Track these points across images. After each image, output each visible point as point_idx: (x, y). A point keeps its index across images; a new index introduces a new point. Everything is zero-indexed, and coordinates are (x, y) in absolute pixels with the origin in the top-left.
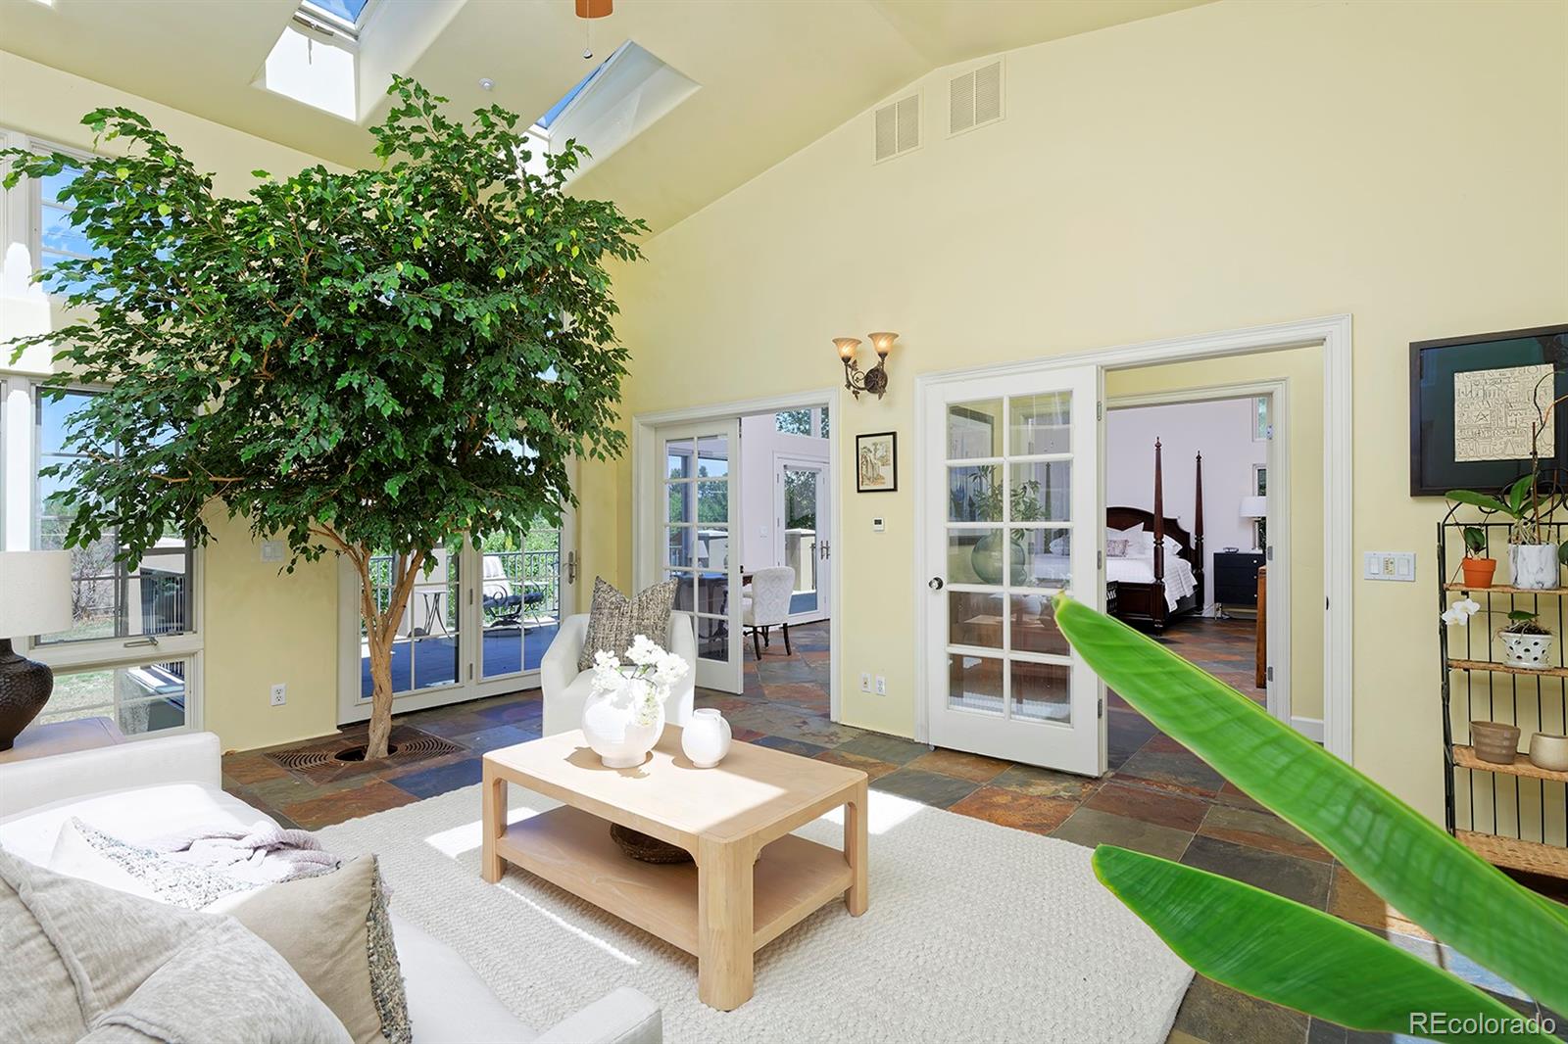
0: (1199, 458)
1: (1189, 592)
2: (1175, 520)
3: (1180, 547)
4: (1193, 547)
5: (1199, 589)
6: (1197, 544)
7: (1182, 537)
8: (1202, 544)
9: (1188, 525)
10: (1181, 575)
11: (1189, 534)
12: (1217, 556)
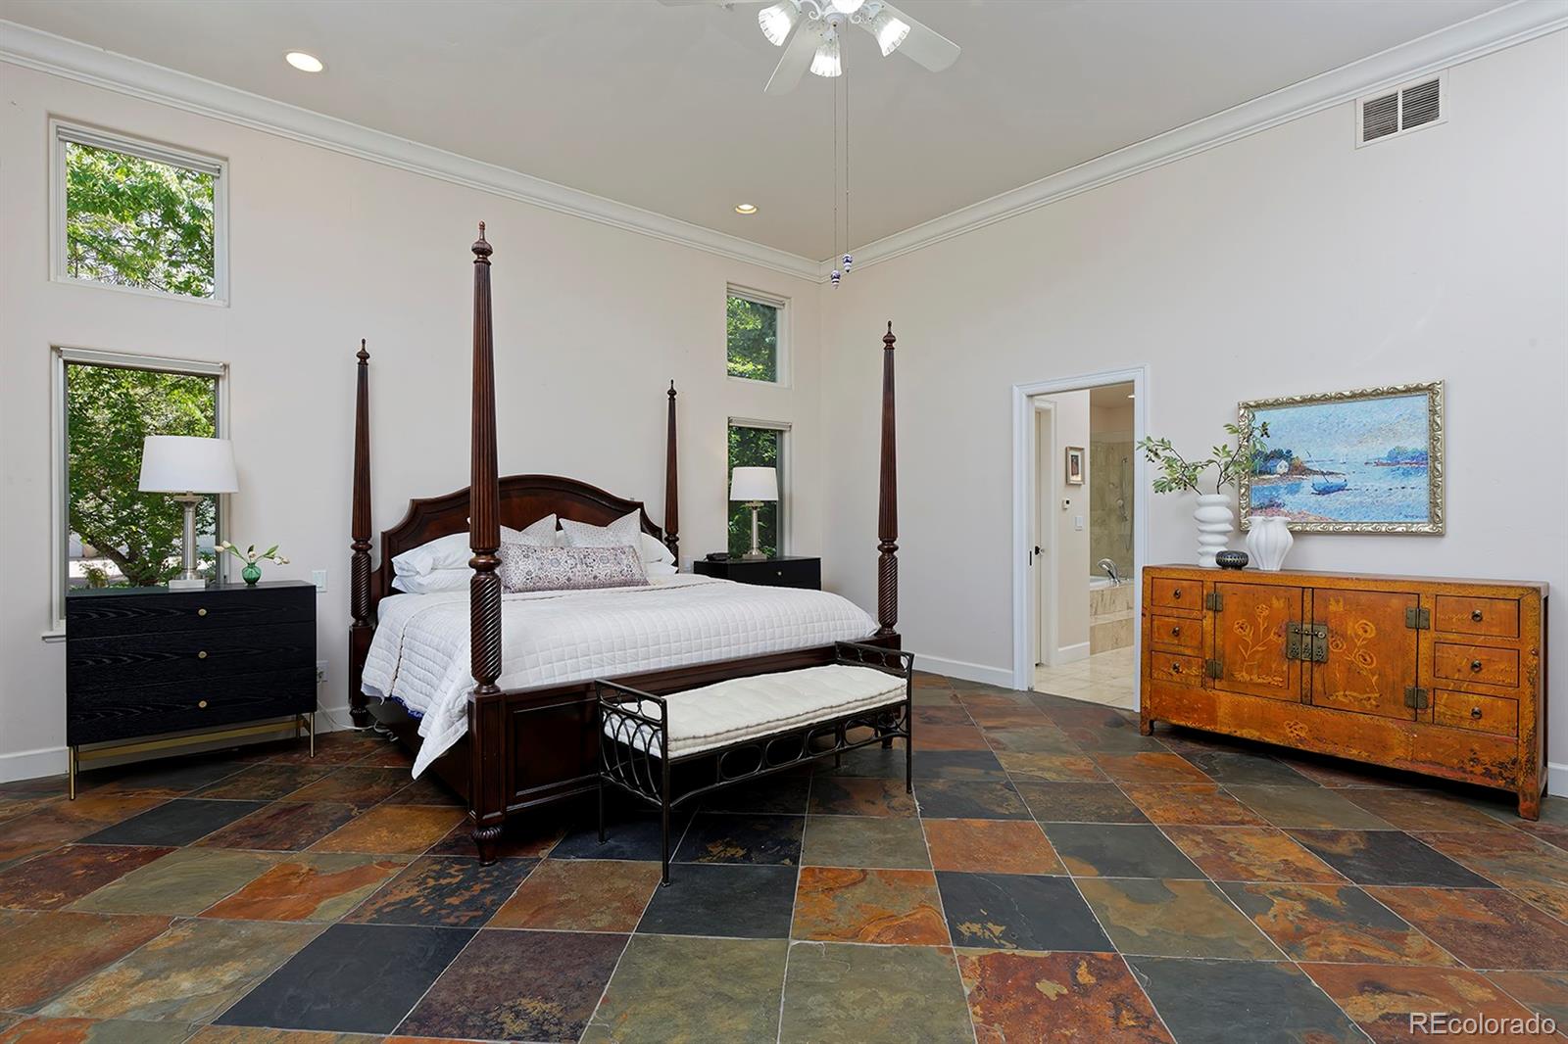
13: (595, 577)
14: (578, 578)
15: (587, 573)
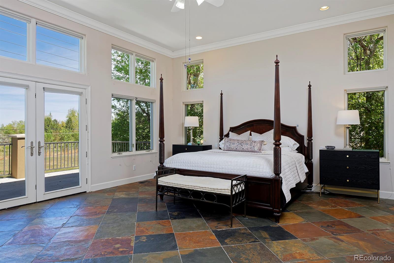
0: (310, 86)
1: (303, 178)
2: (295, 127)
3: (298, 145)
4: (306, 145)
5: (309, 176)
6: (308, 143)
7: (298, 138)
8: (312, 143)
9: (303, 130)
10: (298, 166)
11: (304, 136)
12: (321, 151)
13: (243, 149)
14: (238, 149)
15: (241, 147)
